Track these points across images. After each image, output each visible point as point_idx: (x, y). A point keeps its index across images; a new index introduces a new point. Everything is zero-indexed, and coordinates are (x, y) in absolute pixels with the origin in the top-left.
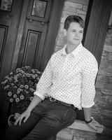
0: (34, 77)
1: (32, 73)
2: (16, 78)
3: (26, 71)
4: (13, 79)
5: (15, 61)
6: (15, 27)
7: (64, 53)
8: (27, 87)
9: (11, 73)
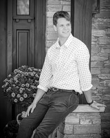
0: (32, 74)
1: (29, 71)
2: (15, 79)
3: (24, 70)
4: (13, 81)
5: (10, 64)
6: (3, 30)
7: (58, 46)
8: (28, 85)
9: (10, 75)
